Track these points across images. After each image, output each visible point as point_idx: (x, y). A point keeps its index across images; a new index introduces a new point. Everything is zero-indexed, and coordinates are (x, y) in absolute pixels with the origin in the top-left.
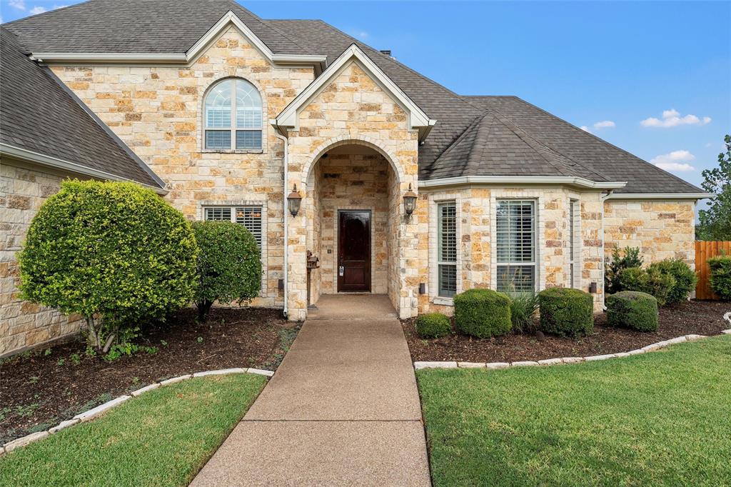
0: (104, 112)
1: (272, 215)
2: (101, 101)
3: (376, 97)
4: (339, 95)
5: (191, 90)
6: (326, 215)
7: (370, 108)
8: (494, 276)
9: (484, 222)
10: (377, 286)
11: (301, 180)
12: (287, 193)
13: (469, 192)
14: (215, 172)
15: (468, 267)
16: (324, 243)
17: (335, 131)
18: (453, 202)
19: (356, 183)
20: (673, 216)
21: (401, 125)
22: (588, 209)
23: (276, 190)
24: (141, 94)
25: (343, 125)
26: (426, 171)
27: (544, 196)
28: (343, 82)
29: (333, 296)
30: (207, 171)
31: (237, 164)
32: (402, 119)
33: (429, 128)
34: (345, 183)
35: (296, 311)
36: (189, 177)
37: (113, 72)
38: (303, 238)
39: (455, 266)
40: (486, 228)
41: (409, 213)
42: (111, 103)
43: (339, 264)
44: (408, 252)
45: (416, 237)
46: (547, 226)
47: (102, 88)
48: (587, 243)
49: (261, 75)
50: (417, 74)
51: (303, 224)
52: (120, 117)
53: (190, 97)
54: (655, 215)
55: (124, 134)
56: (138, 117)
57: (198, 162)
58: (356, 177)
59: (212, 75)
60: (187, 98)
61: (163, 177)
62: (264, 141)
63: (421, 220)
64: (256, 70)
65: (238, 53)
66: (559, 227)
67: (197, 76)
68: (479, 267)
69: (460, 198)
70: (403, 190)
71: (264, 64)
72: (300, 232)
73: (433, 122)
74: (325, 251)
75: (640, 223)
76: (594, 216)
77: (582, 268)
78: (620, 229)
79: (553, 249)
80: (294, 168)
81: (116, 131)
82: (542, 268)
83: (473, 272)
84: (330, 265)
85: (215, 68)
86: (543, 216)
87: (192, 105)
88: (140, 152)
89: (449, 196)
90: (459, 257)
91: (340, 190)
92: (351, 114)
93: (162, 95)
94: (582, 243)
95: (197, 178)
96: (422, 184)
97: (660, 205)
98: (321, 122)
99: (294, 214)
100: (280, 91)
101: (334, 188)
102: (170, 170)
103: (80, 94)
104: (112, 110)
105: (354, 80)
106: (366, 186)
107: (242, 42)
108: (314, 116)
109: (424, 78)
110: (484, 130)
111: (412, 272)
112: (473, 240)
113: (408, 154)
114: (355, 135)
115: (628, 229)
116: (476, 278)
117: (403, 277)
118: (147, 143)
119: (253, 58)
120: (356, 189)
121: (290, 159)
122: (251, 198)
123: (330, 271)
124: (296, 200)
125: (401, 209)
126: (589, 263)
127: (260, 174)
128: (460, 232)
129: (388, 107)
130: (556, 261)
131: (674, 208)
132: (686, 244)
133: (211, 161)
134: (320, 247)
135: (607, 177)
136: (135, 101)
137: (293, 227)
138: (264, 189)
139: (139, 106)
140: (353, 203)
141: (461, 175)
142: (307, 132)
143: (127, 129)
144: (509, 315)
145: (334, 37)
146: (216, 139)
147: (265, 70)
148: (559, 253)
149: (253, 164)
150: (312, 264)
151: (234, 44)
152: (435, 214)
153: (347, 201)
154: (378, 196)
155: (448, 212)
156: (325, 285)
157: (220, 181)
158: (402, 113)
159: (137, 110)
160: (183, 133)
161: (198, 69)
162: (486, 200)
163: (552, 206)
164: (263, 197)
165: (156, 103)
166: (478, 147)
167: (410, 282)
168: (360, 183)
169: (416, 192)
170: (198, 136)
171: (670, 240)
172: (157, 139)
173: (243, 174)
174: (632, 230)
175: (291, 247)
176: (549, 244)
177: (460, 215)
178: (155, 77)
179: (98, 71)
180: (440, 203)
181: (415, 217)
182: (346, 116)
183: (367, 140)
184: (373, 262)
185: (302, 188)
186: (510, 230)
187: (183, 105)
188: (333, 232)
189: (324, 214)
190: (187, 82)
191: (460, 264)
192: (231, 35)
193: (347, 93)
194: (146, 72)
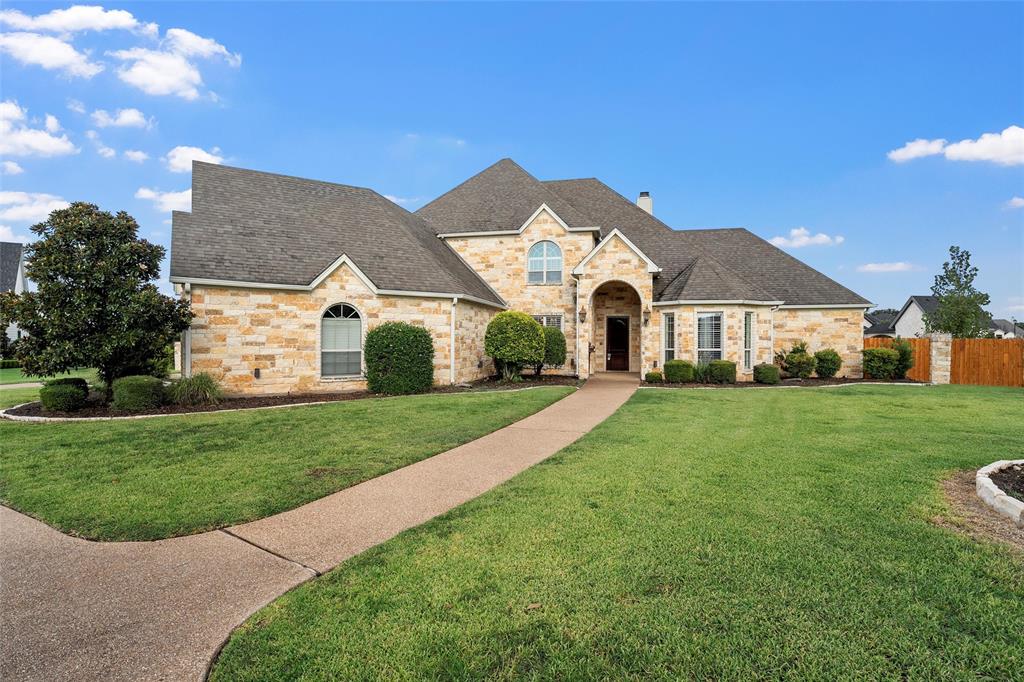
0: (474, 264)
1: (567, 321)
2: (473, 258)
3: (628, 256)
4: (607, 255)
5: (521, 250)
6: (599, 319)
7: (625, 262)
8: (696, 356)
9: (690, 325)
10: (632, 367)
11: (585, 303)
12: (578, 310)
13: (682, 309)
14: (534, 296)
15: (680, 351)
16: (598, 338)
17: (605, 275)
18: (673, 314)
19: (618, 299)
20: (846, 320)
21: (643, 271)
22: (761, 317)
23: (570, 306)
24: (494, 253)
25: (609, 272)
26: (657, 297)
27: (726, 311)
28: (609, 248)
29: (603, 372)
30: (530, 296)
31: (547, 291)
32: (643, 267)
33: (659, 273)
34: (612, 298)
35: (583, 375)
36: (520, 299)
37: (478, 240)
38: (587, 335)
39: (673, 351)
40: (691, 329)
41: (646, 321)
42: (478, 259)
43: (608, 352)
44: (646, 343)
45: (651, 334)
46: (729, 328)
47: (472, 251)
48: (761, 338)
49: (561, 239)
50: (662, 224)
51: (586, 328)
52: (482, 266)
53: (521, 253)
54: (832, 319)
55: (484, 276)
56: (492, 266)
57: (525, 291)
58: (618, 294)
59: (532, 240)
60: (519, 254)
61: (505, 300)
62: (563, 278)
63: (654, 324)
64: (558, 236)
65: (548, 226)
66: (736, 328)
67: (525, 242)
68: (687, 351)
69: (677, 312)
70: (643, 308)
71: (563, 232)
72: (586, 331)
73: (660, 270)
74: (598, 344)
75: (820, 325)
76: (765, 322)
77: (757, 353)
78: (805, 329)
79: (732, 341)
80: (582, 297)
81: (480, 274)
82: (725, 353)
83: (684, 354)
84: (602, 351)
85: (535, 236)
86: (726, 322)
87: (522, 258)
88: (493, 286)
89: (671, 311)
90: (676, 346)
91: (608, 303)
92: (614, 266)
93: (505, 253)
94: (757, 338)
95: (524, 300)
96: (655, 304)
97: (835, 312)
98: (596, 271)
99: (582, 322)
100: (572, 248)
101: (603, 302)
102: (510, 295)
103: (461, 254)
104: (478, 263)
105: (616, 247)
106: (626, 300)
107: (550, 220)
108: (593, 267)
109: (666, 227)
110: (696, 270)
111: (648, 354)
112: (683, 335)
113: (647, 287)
114: (616, 278)
115: (811, 329)
116: (685, 357)
117: (643, 357)
118: (497, 281)
119: (556, 229)
120: (619, 303)
121: (580, 291)
122: (556, 311)
123: (601, 357)
124: (583, 314)
125: (643, 320)
126: (762, 351)
127: (561, 297)
128: (677, 331)
129: (635, 261)
130: (734, 348)
131: (848, 314)
132: (856, 340)
133: (532, 290)
134: (595, 340)
135: (774, 298)
136: (491, 257)
137: (581, 328)
138: (563, 306)
139: (493, 259)
140: (617, 312)
141: (676, 299)
142: (589, 276)
143: (486, 273)
144: (692, 372)
145: (605, 194)
146: (535, 277)
147: (563, 235)
148: (735, 344)
149: (557, 291)
150: (591, 350)
151: (546, 221)
152: (663, 320)
153: (613, 311)
154: (633, 307)
155: (671, 319)
156: (597, 365)
157: (538, 302)
158: (643, 264)
159: (492, 262)
160: (517, 274)
161: (525, 237)
162: (691, 314)
163: (732, 316)
164: (562, 310)
165: (502, 258)
166: (690, 281)
167: (648, 359)
168: (622, 298)
169: (651, 309)
170: (526, 276)
171: (843, 337)
172: (503, 278)
173: (551, 297)
174: (813, 330)
175: (581, 340)
176: (730, 338)
177: (676, 322)
178: (501, 242)
179: (470, 241)
180: (666, 315)
181: (650, 323)
182: (611, 267)
183: (623, 280)
184: (630, 351)
185: (586, 307)
186: (707, 330)
187: (517, 258)
188: (604, 331)
189: (598, 319)
190: (519, 245)
191: (676, 349)
192: (544, 216)
193: (612, 255)
194: (496, 240)
